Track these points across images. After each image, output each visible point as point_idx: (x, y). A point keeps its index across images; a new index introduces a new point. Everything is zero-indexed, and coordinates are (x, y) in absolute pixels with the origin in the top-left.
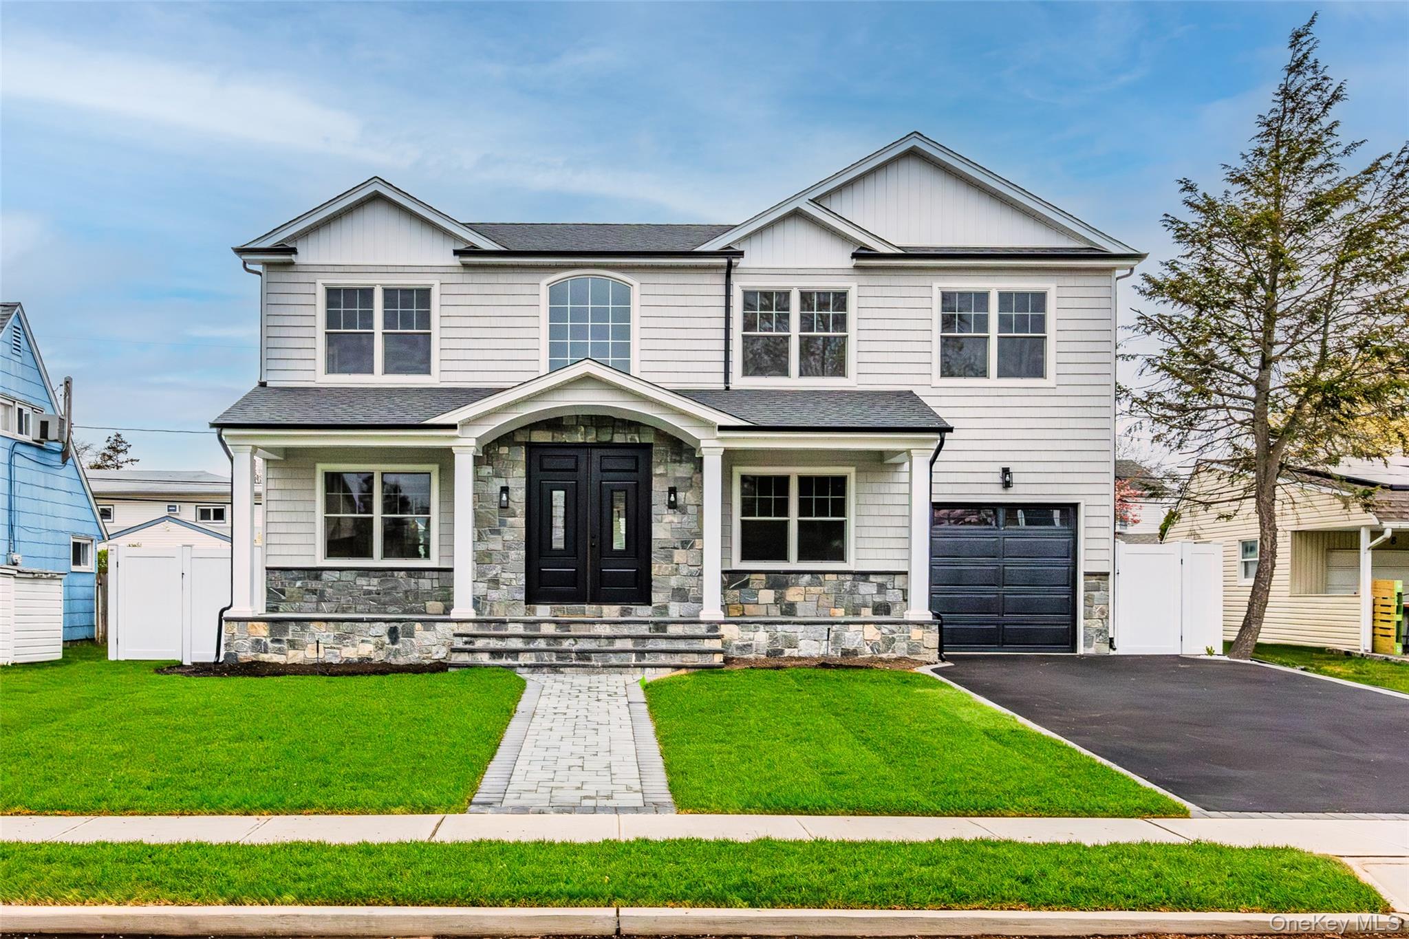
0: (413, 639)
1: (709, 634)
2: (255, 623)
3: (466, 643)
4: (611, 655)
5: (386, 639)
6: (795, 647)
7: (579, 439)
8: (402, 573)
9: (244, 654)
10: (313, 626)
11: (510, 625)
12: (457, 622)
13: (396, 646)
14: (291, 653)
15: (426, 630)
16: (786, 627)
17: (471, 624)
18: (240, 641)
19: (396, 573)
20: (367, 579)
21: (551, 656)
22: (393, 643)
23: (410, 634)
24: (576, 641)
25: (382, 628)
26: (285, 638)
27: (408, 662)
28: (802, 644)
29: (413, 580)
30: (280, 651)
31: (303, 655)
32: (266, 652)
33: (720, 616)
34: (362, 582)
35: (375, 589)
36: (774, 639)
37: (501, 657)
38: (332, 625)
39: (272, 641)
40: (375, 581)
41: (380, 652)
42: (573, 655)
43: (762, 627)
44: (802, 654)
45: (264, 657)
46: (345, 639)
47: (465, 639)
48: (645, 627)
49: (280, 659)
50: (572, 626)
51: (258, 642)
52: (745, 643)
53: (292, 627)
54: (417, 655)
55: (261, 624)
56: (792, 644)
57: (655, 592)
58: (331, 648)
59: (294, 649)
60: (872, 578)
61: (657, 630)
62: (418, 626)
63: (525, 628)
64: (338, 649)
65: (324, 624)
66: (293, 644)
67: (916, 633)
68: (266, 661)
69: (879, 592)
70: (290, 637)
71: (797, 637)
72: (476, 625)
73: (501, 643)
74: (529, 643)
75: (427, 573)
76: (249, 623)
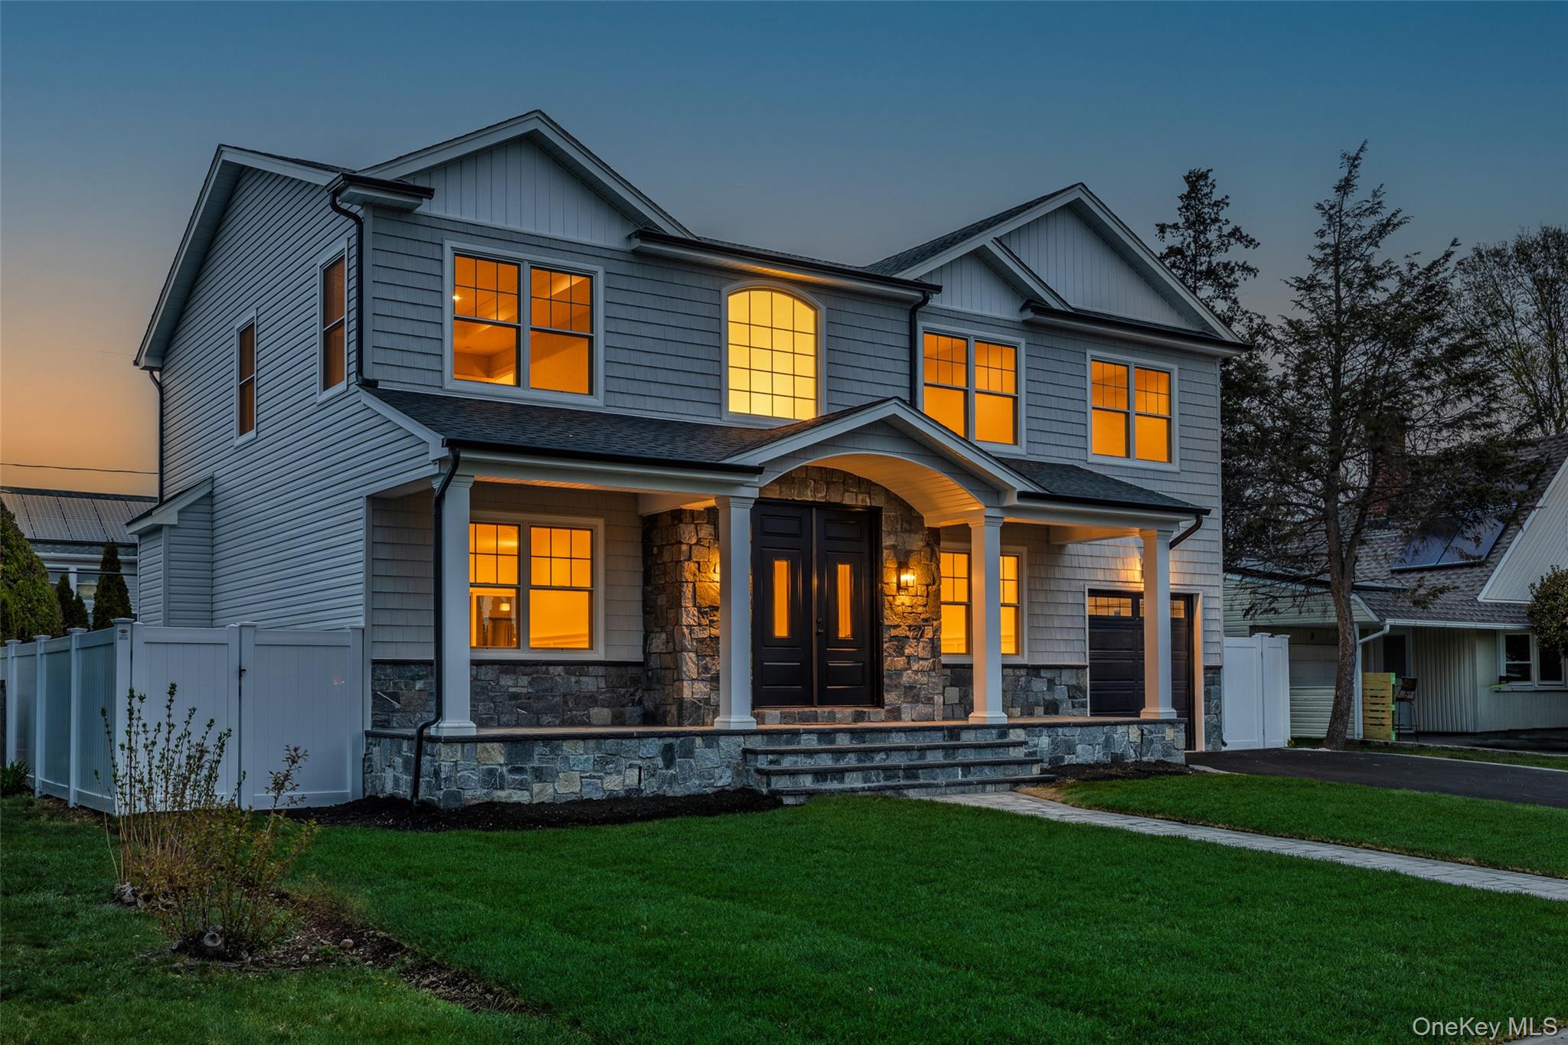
0: (692, 760)
1: (1000, 741)
2: (488, 745)
3: (771, 762)
4: (938, 770)
5: (660, 762)
6: (1074, 753)
7: (809, 496)
8: (560, 669)
9: (471, 793)
10: (567, 746)
11: (804, 737)
12: (744, 735)
13: (672, 771)
14: (536, 787)
15: (708, 746)
16: (1066, 730)
17: (760, 737)
18: (465, 773)
19: (551, 669)
20: (514, 677)
21: (879, 775)
22: (667, 767)
23: (689, 753)
24: (887, 755)
25: (653, 747)
26: (528, 766)
27: (687, 793)
28: (1079, 748)
29: (573, 679)
30: (523, 786)
31: (551, 790)
32: (502, 788)
33: (1001, 718)
34: (507, 681)
35: (524, 690)
36: (1054, 743)
37: (825, 780)
38: (591, 743)
39: (511, 771)
40: (524, 680)
41: (652, 779)
42: (901, 773)
43: (1045, 731)
44: (1080, 760)
45: (501, 795)
46: (607, 763)
47: (770, 757)
48: (940, 734)
49: (521, 797)
50: (868, 736)
51: (491, 772)
52: (1031, 750)
53: (539, 749)
54: (697, 782)
55: (496, 745)
56: (1071, 749)
57: (887, 691)
58: (590, 777)
59: (541, 781)
60: (1043, 673)
61: (951, 738)
62: (698, 741)
63: (819, 741)
64: (600, 778)
65: (581, 743)
66: (540, 775)
67: (1170, 733)
68: (504, 800)
69: (1049, 689)
70: (536, 764)
71: (1075, 741)
72: (765, 737)
73: (809, 761)
74: (839, 760)
75: (591, 669)
76: (479, 745)
